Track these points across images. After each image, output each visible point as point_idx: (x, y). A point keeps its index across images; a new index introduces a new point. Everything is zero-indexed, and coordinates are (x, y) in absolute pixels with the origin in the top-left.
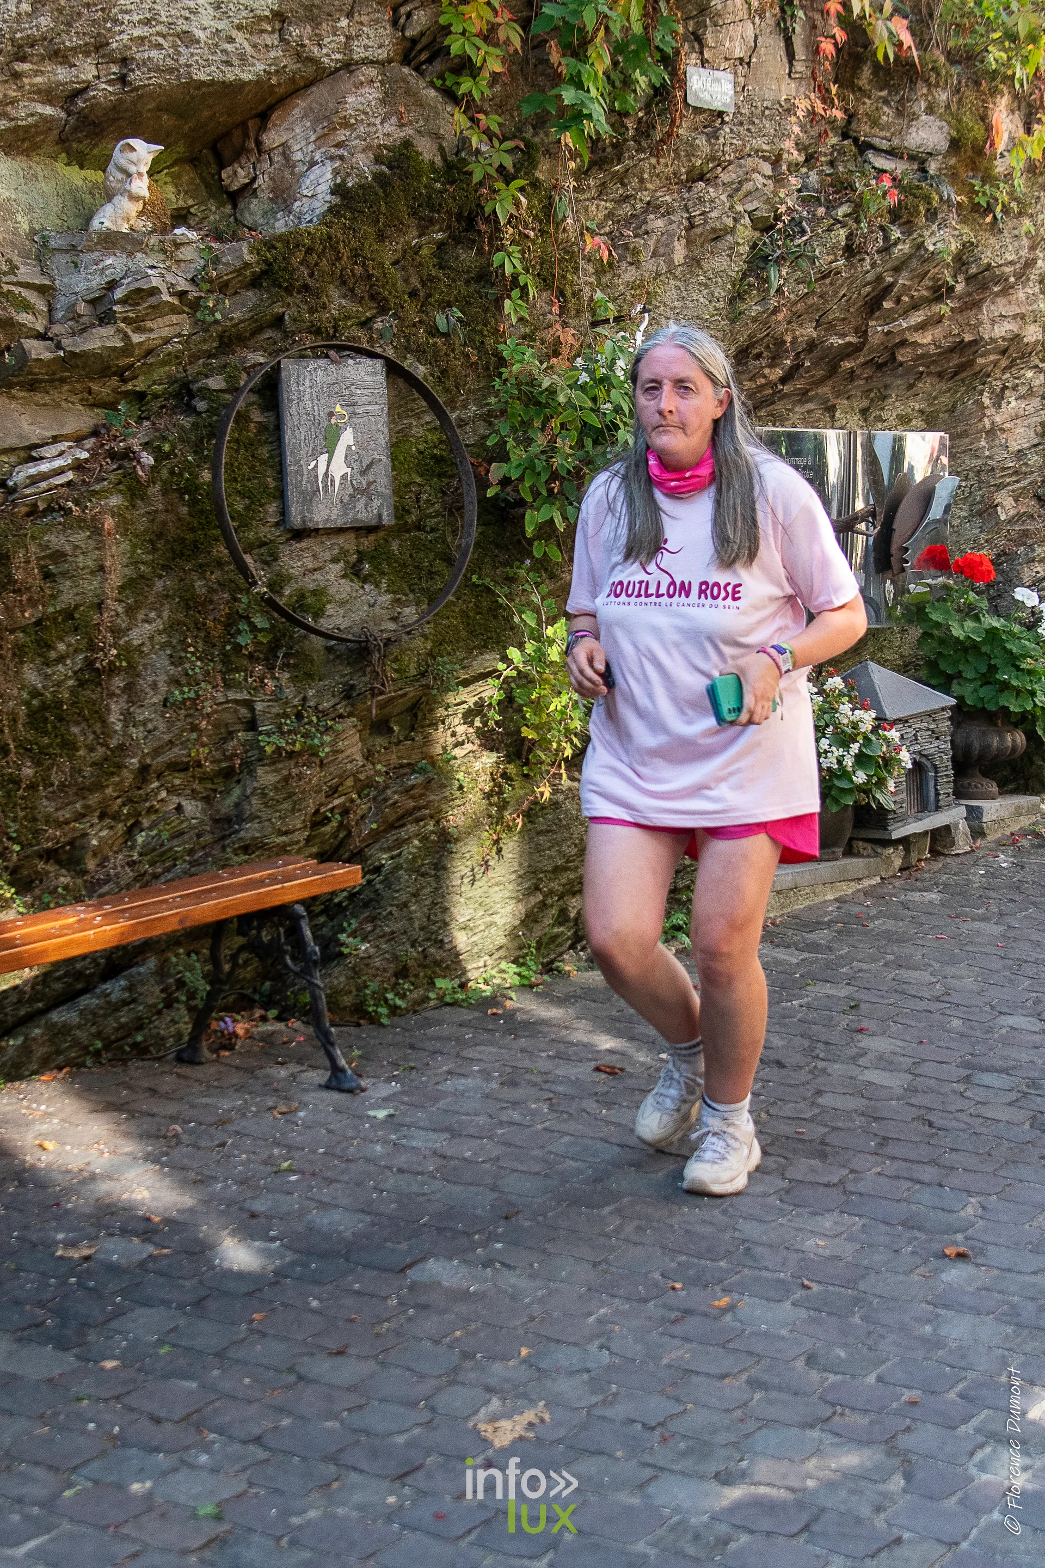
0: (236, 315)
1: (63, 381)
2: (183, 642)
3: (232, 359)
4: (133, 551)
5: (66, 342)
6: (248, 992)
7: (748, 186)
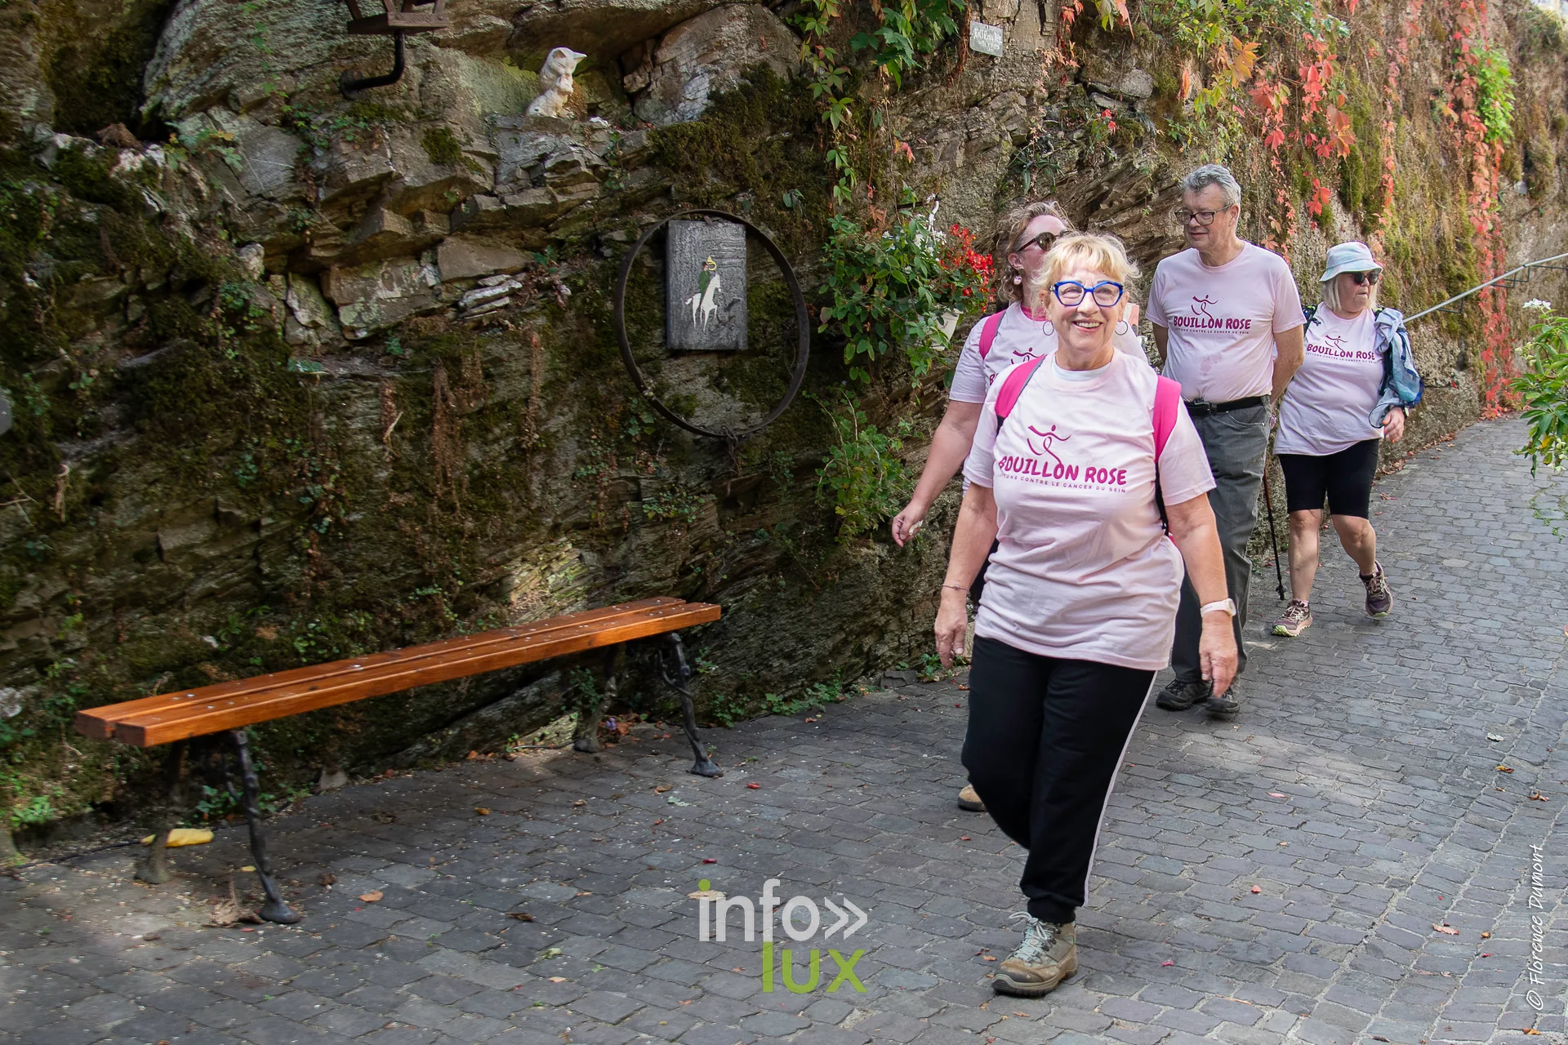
0: (635, 186)
1: (503, 228)
2: (588, 431)
3: (631, 219)
4: (553, 360)
5: (509, 199)
6: (625, 699)
7: (1010, 112)
